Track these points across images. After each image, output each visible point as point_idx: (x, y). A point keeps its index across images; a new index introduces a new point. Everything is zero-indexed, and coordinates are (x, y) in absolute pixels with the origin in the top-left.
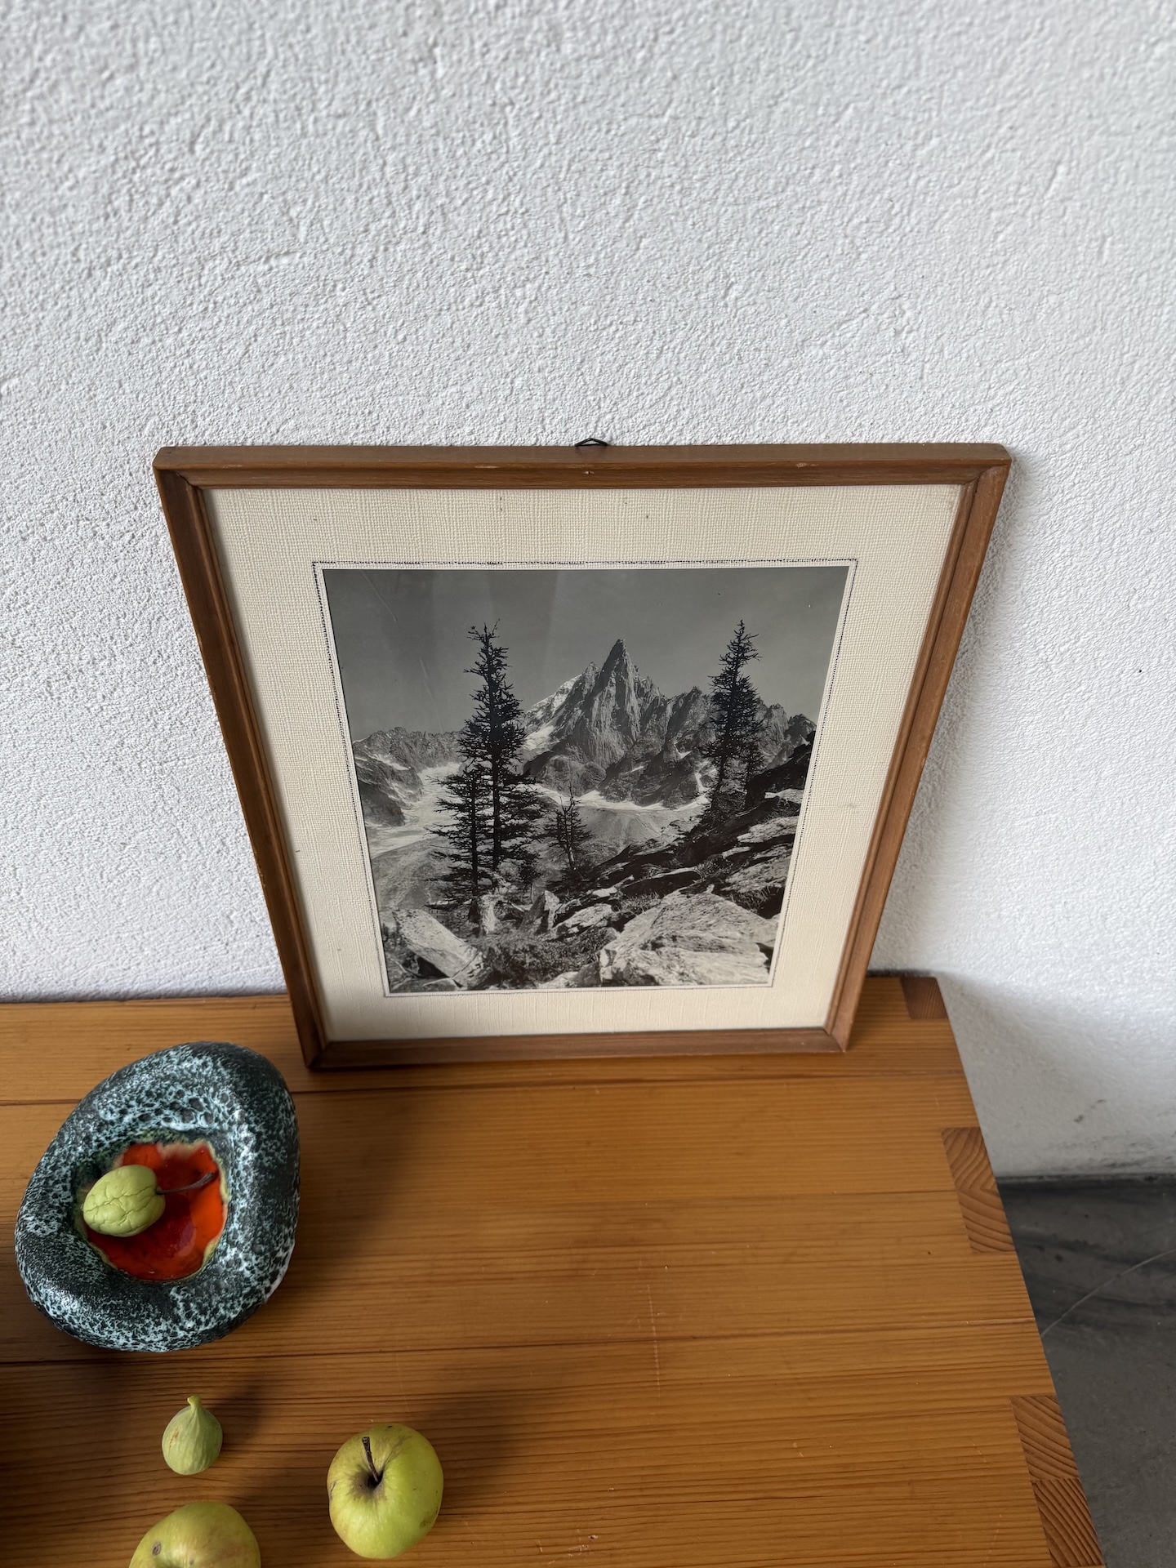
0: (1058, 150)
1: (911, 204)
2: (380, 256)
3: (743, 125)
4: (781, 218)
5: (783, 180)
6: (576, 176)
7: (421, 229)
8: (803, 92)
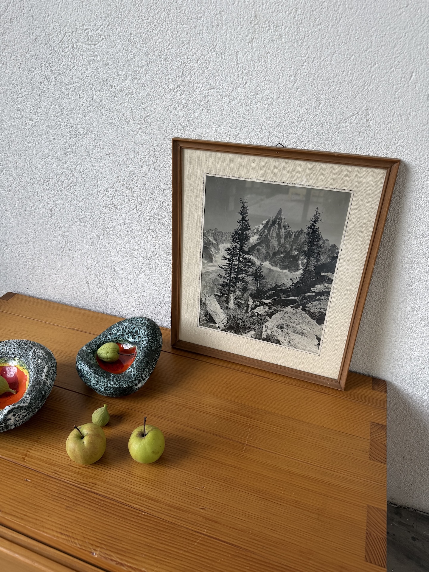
0: (412, 69)
1: (370, 82)
2: (234, 90)
3: (325, 60)
4: (335, 85)
5: (335, 74)
6: (283, 71)
7: (244, 84)
8: (341, 51)
